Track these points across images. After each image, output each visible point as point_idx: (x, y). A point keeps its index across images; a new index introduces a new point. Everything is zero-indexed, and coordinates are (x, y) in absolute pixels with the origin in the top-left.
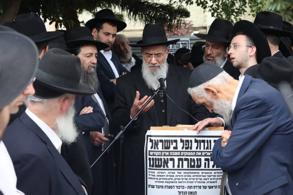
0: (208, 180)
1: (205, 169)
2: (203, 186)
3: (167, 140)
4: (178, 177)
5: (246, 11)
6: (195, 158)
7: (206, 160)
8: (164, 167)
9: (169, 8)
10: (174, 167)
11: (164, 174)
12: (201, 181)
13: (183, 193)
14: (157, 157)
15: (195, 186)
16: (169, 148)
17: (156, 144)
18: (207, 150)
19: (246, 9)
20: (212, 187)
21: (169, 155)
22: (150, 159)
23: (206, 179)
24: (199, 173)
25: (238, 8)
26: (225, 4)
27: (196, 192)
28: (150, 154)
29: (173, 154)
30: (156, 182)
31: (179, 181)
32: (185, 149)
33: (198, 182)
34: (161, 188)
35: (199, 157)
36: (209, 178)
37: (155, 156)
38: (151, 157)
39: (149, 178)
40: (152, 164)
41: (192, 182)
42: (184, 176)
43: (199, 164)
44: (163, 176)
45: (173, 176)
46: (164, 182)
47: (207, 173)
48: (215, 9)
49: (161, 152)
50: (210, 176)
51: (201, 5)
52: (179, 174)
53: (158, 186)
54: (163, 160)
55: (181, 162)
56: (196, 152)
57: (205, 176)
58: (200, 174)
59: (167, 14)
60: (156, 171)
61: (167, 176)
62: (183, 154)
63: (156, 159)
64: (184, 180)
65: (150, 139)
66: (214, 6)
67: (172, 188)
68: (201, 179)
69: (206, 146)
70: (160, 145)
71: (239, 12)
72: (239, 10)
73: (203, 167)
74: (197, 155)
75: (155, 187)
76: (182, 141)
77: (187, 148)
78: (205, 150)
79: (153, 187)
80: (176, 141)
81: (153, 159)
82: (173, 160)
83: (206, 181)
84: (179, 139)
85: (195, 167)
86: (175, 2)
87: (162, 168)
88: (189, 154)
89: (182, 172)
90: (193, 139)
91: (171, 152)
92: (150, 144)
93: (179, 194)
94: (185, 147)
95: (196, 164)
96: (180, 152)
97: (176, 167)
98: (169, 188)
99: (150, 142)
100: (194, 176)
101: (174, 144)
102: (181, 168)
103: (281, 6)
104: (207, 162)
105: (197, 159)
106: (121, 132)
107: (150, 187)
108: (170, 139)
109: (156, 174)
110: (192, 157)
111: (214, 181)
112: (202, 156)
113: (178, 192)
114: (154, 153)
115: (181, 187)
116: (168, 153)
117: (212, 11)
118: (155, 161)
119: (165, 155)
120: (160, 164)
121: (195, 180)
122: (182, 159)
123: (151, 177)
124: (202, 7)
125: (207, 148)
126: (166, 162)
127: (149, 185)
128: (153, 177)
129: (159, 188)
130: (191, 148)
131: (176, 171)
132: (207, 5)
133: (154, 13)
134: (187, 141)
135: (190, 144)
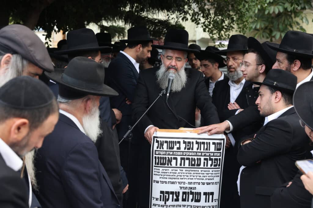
0: (206, 178)
1: (204, 167)
2: (201, 183)
3: (171, 141)
4: (180, 174)
5: (234, 28)
6: (196, 158)
7: (205, 159)
8: (168, 165)
9: (166, 23)
10: (176, 165)
11: (168, 171)
12: (200, 178)
13: (184, 188)
14: (162, 156)
15: (195, 182)
16: (173, 148)
17: (162, 145)
18: (207, 151)
19: (233, 26)
20: (210, 184)
21: (173, 155)
22: (155, 157)
23: (205, 177)
24: (198, 171)
25: (227, 25)
26: (216, 21)
27: (195, 188)
28: (156, 153)
29: (176, 153)
30: (160, 178)
31: (181, 177)
32: (188, 150)
33: (197, 179)
34: (165, 183)
35: (199, 157)
36: (207, 175)
37: (161, 155)
38: (157, 156)
39: (154, 174)
40: (157, 162)
41: (192, 179)
42: (185, 173)
43: (199, 163)
44: (167, 173)
45: (176, 173)
46: (168, 178)
47: (206, 171)
48: (207, 25)
49: (166, 151)
50: (208, 174)
51: (195, 22)
52: (181, 172)
53: (162, 181)
54: (167, 159)
55: (183, 161)
56: (196, 152)
57: (204, 174)
58: (200, 172)
59: (164, 28)
60: (161, 169)
61: (171, 173)
62: (185, 154)
63: (161, 157)
64: (185, 177)
65: (156, 140)
66: (206, 23)
67: (174, 184)
68: (200, 176)
69: (206, 147)
70: (165, 145)
71: (228, 29)
72: (228, 26)
73: (202, 166)
74: (197, 155)
75: (160, 182)
76: (184, 142)
77: (189, 149)
78: (205, 151)
79: (158, 182)
80: (179, 142)
81: (158, 157)
82: (176, 159)
83: (205, 178)
84: (182, 141)
85: (195, 166)
86: (172, 18)
87: (166, 166)
88: (191, 154)
89: (184, 169)
90: (194, 141)
91: (174, 152)
92: (156, 145)
93: (181, 189)
94: (187, 148)
95: (196, 163)
96: (183, 152)
97: (178, 165)
98: (172, 184)
99: (156, 142)
100: (194, 173)
101: (178, 145)
102: (182, 166)
103: (260, 25)
104: (206, 161)
105: (197, 159)
106: (129, 131)
107: (155, 182)
108: (174, 140)
109: (160, 171)
110: (193, 157)
111: (212, 178)
112: (201, 156)
113: (180, 187)
114: (160, 152)
115: (182, 183)
116: (172, 153)
117: (204, 27)
118: (160, 160)
119: (169, 155)
120: (164, 162)
121: (195, 177)
122: (184, 158)
123: (156, 173)
124: (195, 23)
125: (207, 149)
126: (170, 161)
127: (154, 180)
128: (158, 174)
129: (162, 183)
130: (192, 149)
131: (178, 169)
132: (200, 21)
133: (153, 27)
134: (189, 143)
135: (192, 145)
